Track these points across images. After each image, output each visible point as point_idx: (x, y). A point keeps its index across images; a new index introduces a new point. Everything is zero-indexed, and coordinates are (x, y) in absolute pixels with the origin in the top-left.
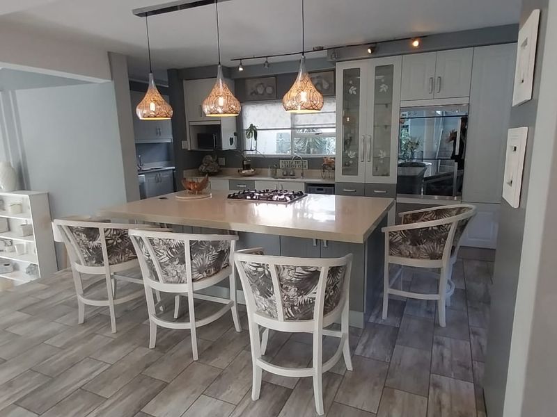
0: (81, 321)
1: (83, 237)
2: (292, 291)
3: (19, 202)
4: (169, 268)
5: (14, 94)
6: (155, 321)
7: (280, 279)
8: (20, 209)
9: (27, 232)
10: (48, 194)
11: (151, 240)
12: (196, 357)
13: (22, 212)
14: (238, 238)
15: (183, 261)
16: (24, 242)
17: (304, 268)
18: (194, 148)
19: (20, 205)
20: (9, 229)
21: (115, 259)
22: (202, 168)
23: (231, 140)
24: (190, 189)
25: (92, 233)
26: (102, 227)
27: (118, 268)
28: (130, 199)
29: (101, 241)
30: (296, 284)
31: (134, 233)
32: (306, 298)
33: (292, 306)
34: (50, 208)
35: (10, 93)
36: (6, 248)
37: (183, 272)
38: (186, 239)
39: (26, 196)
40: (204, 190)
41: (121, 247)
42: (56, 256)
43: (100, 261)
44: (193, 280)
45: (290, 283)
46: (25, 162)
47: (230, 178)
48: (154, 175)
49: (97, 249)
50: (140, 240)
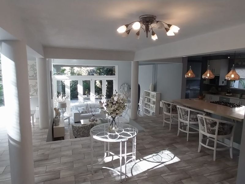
0: (163, 126)
1: (167, 105)
2: (209, 126)
3: (153, 94)
4: (184, 116)
5: (157, 65)
6: (179, 129)
7: (206, 122)
8: (153, 96)
9: (154, 103)
10: (161, 94)
11: (181, 109)
12: (187, 141)
13: (153, 97)
14: (206, 113)
15: (188, 115)
16: (152, 105)
17: (212, 120)
18: (208, 84)
19: (153, 95)
20: (150, 102)
21: (173, 112)
22: (210, 91)
23: (223, 82)
24: (199, 98)
25: (169, 105)
26: (171, 104)
27: (173, 115)
28: (181, 98)
29: (171, 107)
30: (210, 124)
31: (178, 106)
32: (213, 128)
33: (209, 130)
34: (160, 97)
35: (156, 65)
36: (148, 107)
37: (188, 118)
38: (189, 110)
39: (155, 93)
40: (204, 99)
41: (174, 110)
42: (160, 110)
43: (169, 112)
44: (190, 121)
45: (208, 123)
46: (156, 84)
47: (220, 96)
48: (194, 91)
49: (170, 109)
50: (178, 108)
